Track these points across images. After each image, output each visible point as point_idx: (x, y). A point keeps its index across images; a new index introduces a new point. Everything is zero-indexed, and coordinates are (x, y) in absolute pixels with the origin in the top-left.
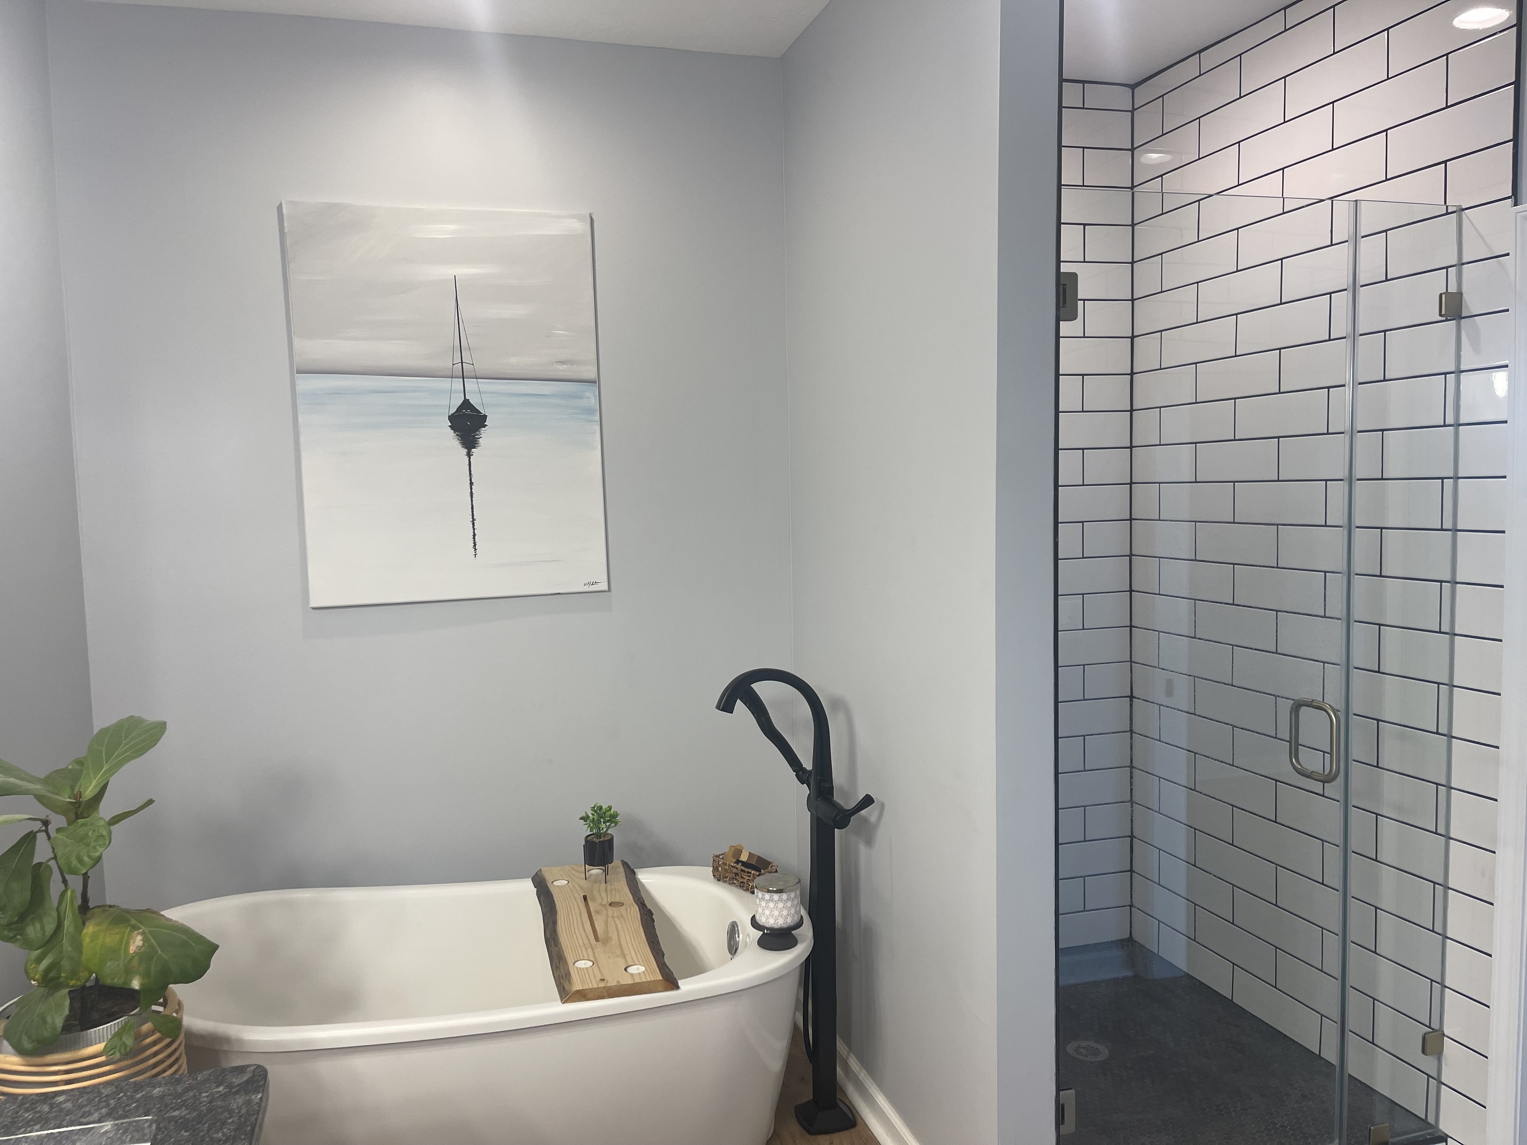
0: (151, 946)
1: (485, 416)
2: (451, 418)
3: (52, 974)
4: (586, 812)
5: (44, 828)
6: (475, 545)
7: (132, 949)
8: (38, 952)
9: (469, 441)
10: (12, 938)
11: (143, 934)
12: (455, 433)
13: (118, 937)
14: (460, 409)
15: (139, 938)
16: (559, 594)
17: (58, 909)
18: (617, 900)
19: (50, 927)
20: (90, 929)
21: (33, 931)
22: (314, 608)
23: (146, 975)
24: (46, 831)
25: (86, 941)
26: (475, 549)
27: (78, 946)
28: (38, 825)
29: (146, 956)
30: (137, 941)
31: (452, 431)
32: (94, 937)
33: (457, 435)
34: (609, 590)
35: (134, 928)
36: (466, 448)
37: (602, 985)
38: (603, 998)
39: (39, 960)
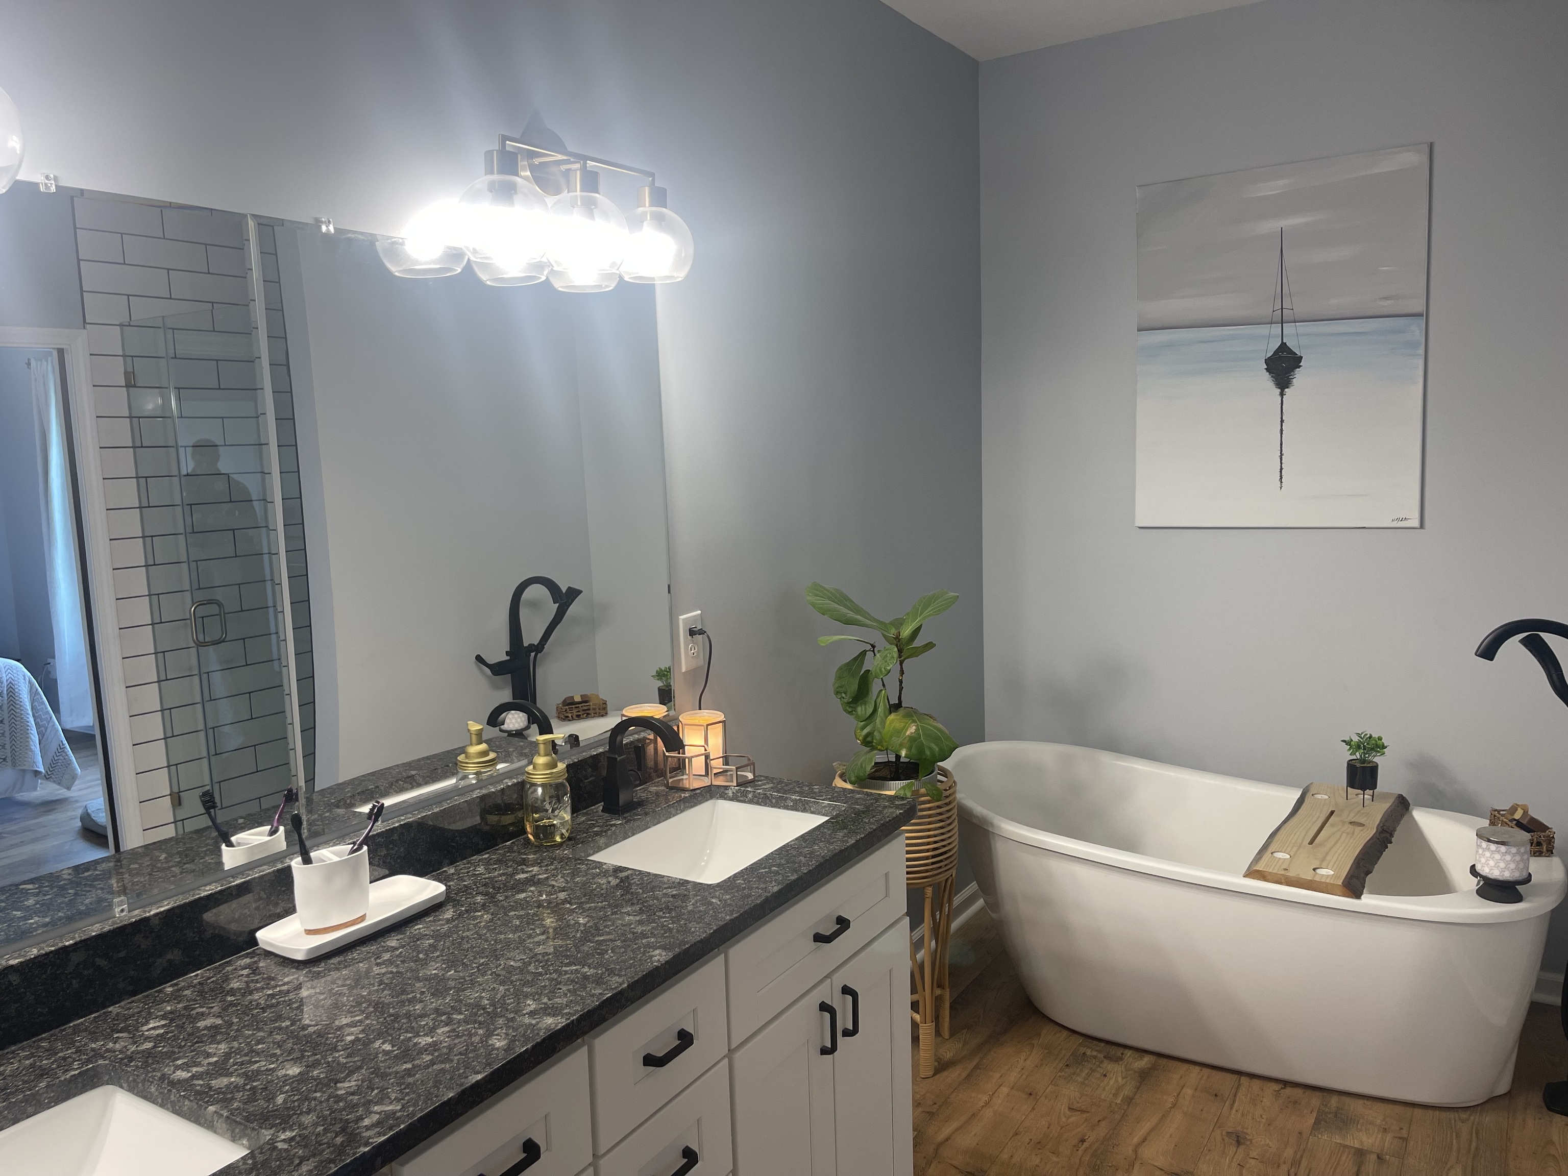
0: (919, 734)
1: (1301, 358)
2: (1267, 361)
3: (869, 739)
4: (1350, 737)
5: (872, 649)
6: (1281, 478)
7: (908, 733)
8: (862, 723)
9: (1282, 379)
10: (850, 712)
11: (917, 726)
12: (1270, 374)
13: (903, 724)
14: (1276, 352)
15: (914, 727)
16: (1364, 528)
17: (875, 701)
18: (1362, 821)
19: (870, 710)
20: (892, 717)
21: (860, 710)
22: (1140, 528)
23: (909, 749)
24: (873, 651)
25: (888, 723)
26: (1281, 482)
27: (883, 723)
28: (869, 647)
29: (913, 739)
30: (912, 729)
31: (1268, 373)
32: (893, 721)
33: (1272, 377)
34: (1422, 526)
35: (914, 721)
36: (1279, 388)
37: (1283, 872)
38: (1280, 883)
39: (863, 728)
